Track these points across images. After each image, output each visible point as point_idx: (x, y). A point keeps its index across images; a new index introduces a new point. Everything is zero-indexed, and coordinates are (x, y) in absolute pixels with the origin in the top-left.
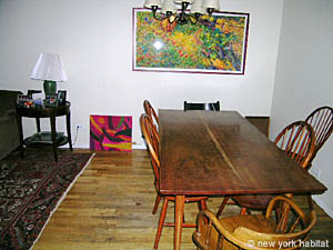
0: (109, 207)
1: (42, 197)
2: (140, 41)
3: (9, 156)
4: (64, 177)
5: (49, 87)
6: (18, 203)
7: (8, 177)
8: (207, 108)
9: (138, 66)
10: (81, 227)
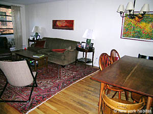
0: (93, 88)
1: (74, 78)
2: (125, 26)
3: (72, 63)
4: (84, 74)
5: (88, 41)
6: (66, 77)
7: (68, 70)
8: (148, 58)
9: (123, 36)
10: (79, 90)
